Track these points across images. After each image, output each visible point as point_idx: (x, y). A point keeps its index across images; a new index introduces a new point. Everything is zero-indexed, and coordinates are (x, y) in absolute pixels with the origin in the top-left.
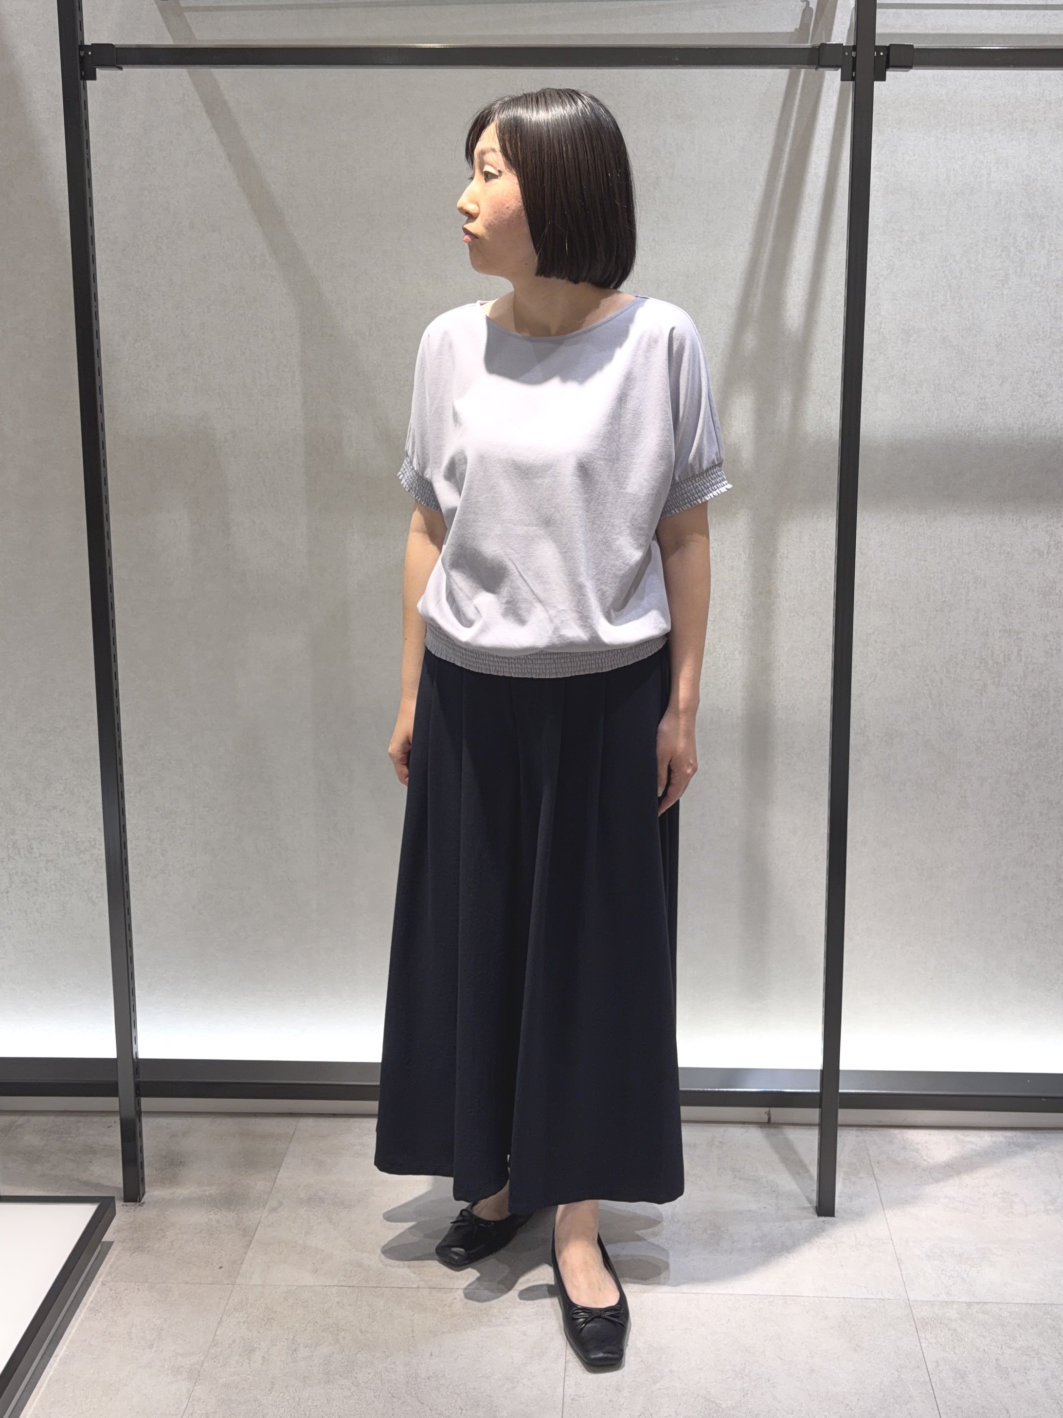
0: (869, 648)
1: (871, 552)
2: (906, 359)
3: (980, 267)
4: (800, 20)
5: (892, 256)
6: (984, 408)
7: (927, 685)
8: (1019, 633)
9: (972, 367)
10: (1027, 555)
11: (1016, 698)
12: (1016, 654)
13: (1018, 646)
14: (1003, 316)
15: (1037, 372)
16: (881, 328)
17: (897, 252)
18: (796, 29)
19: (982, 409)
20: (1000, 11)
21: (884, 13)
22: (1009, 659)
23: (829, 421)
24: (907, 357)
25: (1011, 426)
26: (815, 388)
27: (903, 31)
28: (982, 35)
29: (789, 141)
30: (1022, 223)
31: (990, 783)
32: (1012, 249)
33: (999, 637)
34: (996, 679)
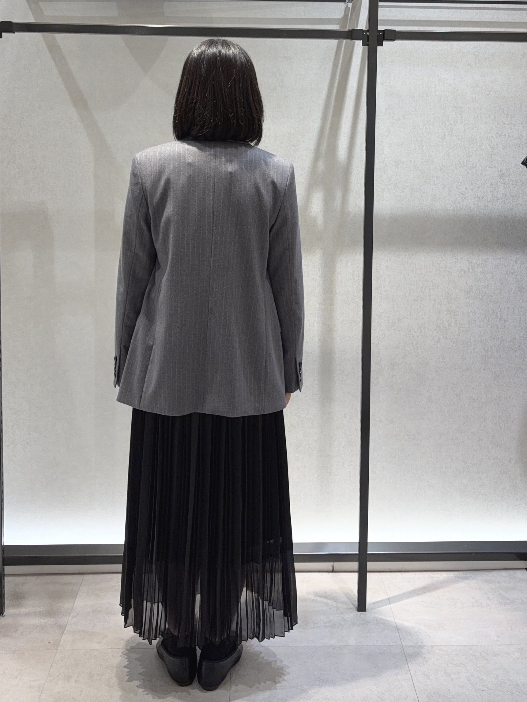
0: (381, 320)
1: (382, 271)
2: (397, 175)
3: (431, 132)
4: (343, 13)
5: (389, 126)
6: (435, 199)
7: (411, 339)
8: (455, 312)
9: (429, 180)
10: (458, 273)
11: (455, 345)
12: (454, 322)
13: (455, 319)
14: (443, 155)
15: (460, 183)
16: (385, 160)
17: (392, 124)
18: (342, 17)
19: (434, 200)
20: (440, 10)
21: (384, 10)
22: (451, 326)
23: (360, 205)
24: (398, 175)
25: (449, 209)
26: (353, 189)
27: (393, 19)
28: (432, 21)
29: (339, 70)
30: (451, 111)
31: (443, 389)
32: (447, 123)
33: (446, 314)
34: (445, 336)
